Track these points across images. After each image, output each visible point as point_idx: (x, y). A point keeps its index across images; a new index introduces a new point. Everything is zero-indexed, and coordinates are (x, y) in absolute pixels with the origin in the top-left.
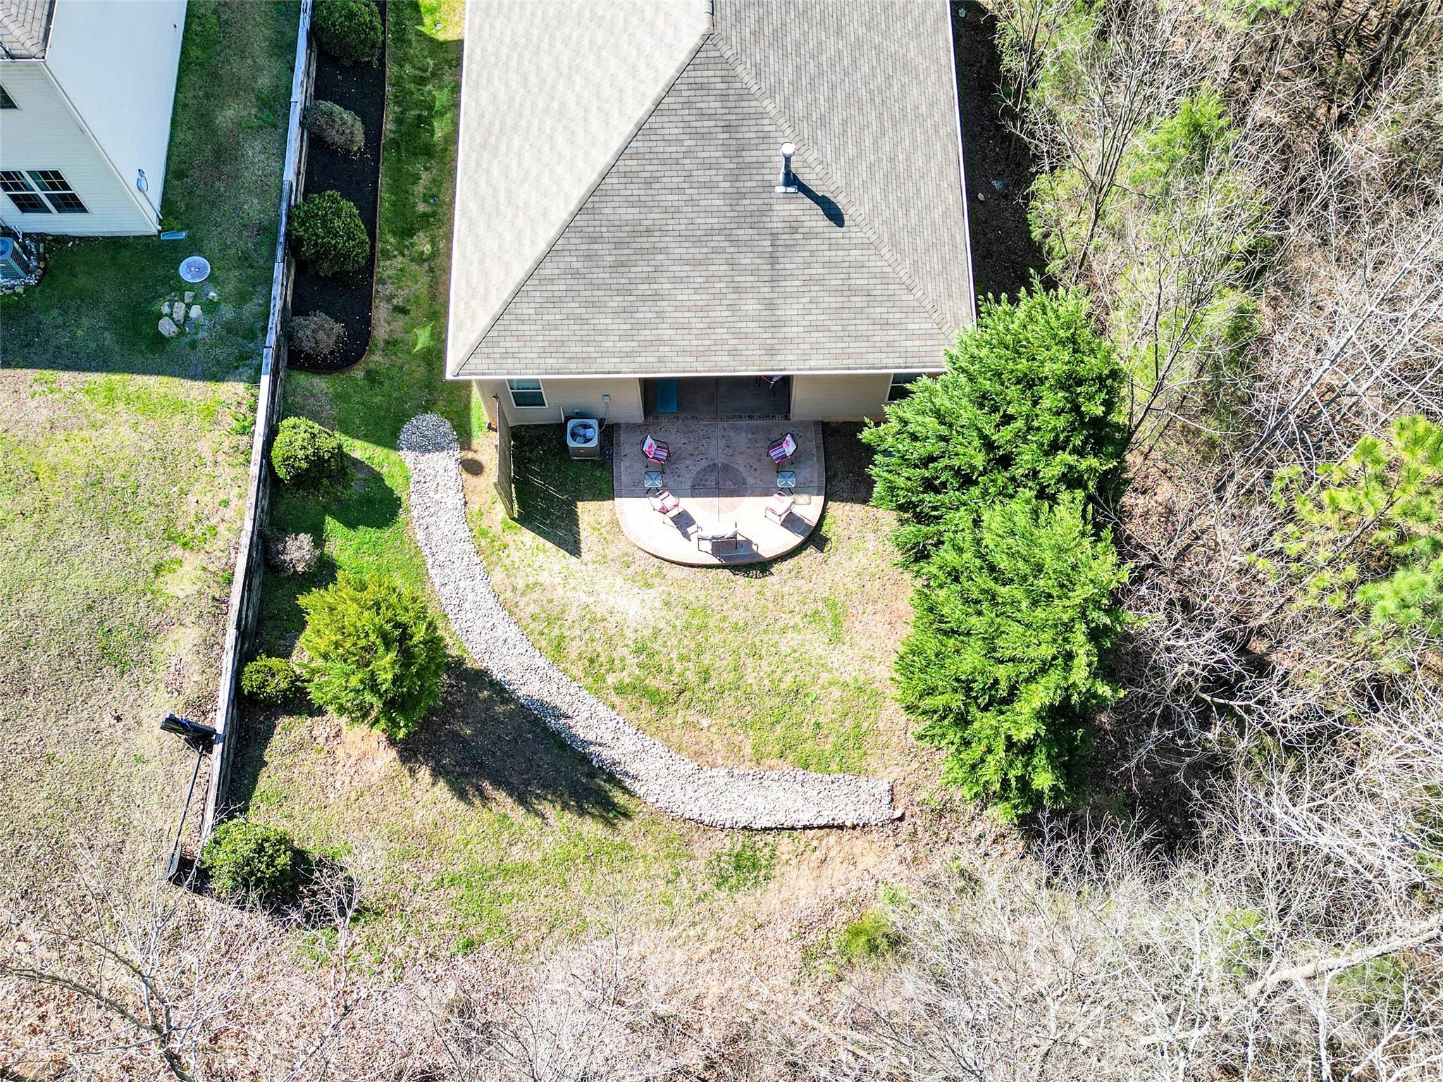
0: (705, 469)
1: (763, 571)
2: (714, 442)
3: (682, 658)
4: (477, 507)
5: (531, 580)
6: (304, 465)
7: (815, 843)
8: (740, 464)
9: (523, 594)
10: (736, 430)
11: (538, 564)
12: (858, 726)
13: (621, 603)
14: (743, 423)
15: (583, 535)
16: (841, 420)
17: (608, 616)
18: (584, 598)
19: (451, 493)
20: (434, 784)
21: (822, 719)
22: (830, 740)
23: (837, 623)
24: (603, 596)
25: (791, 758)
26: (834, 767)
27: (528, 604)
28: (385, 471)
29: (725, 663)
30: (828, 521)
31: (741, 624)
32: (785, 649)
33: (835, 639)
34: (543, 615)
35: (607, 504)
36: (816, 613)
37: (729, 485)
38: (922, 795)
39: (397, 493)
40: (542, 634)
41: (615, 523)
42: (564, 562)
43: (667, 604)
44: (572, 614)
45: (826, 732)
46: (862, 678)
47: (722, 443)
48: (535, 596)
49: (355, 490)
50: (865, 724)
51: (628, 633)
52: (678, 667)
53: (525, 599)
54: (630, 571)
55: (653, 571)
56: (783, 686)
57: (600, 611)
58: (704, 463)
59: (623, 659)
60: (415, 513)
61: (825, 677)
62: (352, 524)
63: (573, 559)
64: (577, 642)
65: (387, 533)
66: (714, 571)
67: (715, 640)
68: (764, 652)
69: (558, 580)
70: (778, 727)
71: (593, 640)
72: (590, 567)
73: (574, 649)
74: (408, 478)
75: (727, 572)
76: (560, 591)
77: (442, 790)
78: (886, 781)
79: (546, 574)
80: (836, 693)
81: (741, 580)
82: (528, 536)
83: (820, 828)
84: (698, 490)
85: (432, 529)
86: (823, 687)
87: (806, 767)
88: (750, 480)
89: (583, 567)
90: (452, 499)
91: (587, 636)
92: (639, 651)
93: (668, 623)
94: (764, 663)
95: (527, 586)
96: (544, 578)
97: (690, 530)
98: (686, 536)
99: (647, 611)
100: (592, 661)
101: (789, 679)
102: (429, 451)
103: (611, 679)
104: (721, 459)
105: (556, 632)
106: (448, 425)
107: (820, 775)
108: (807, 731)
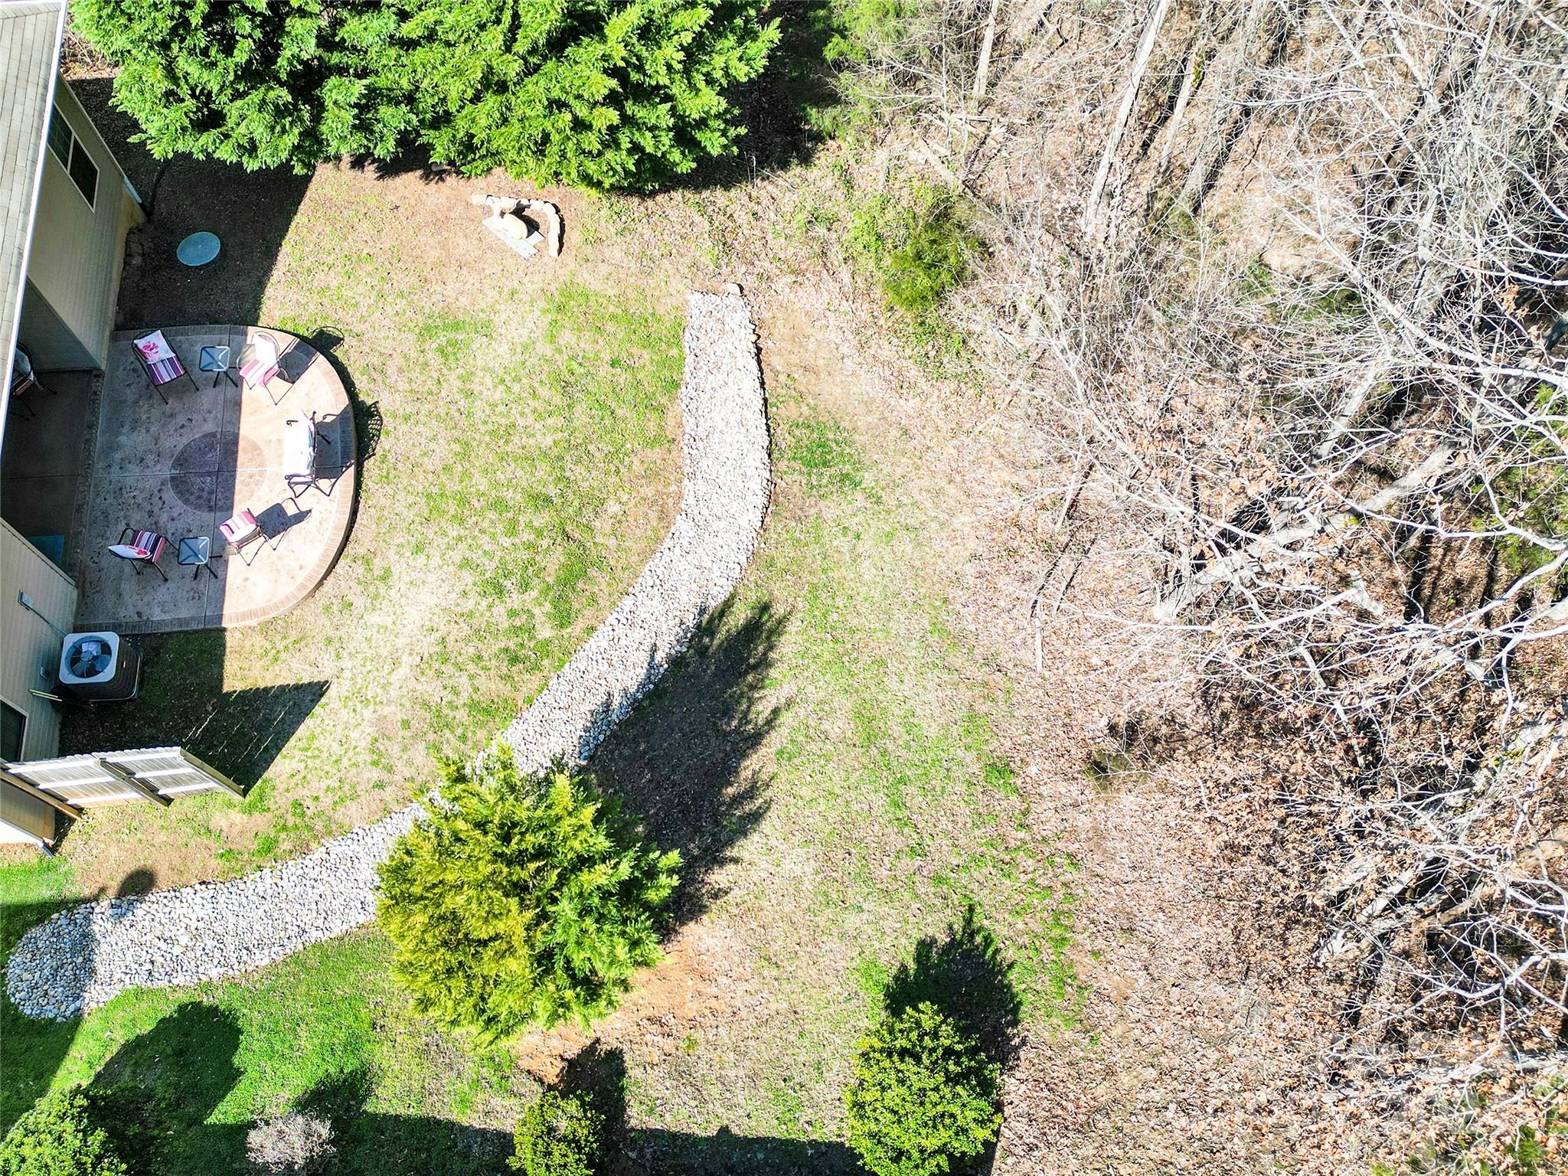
0: (180, 493)
1: (371, 415)
2: (130, 481)
3: (512, 530)
4: (213, 863)
5: (367, 757)
6: (100, 1135)
7: (782, 378)
8: (175, 442)
9: (390, 769)
10: (111, 448)
11: (335, 746)
12: (613, 317)
13: (414, 616)
14: (100, 439)
15: (286, 679)
16: (112, 308)
17: (438, 635)
18: (403, 671)
19: (179, 909)
20: (736, 861)
21: (607, 356)
22: (635, 350)
23: (456, 327)
24: (400, 642)
25: (664, 400)
26: (674, 352)
27: (410, 763)
28: (121, 1037)
29: (519, 473)
30: (290, 327)
31: (457, 448)
32: (499, 394)
33: (486, 330)
34: (431, 736)
35: (231, 640)
36: (442, 351)
37: (214, 457)
38: (706, 260)
39: (168, 1010)
40: (463, 738)
41: (267, 628)
42: (336, 705)
43: (419, 549)
44: (432, 690)
45: (624, 355)
46: (542, 304)
47: (134, 469)
48: (395, 750)
49: (158, 1081)
50: (611, 308)
51: (470, 604)
52: (527, 536)
53: (399, 766)
54: (359, 603)
55: (360, 569)
56: (558, 400)
57: (428, 645)
58: (169, 494)
59: (512, 613)
60: (215, 973)
61: (545, 348)
62: (231, 1077)
63: (331, 693)
64: (482, 682)
65: (250, 1018)
66: (368, 482)
67: (483, 484)
68: (503, 421)
69: (367, 713)
70: (619, 412)
71: (480, 658)
72: (347, 663)
73: (492, 687)
74: (139, 994)
75: (368, 464)
76: (386, 710)
77: (748, 848)
78: (689, 296)
79: (354, 735)
80: (567, 337)
81: (383, 445)
82: (282, 768)
83: (761, 370)
84: (220, 502)
85: (250, 940)
86: (560, 352)
87: (676, 385)
88: (209, 427)
89: (347, 674)
90: (194, 906)
91: (471, 668)
92: (500, 591)
93: (449, 547)
94: (521, 422)
95: (375, 763)
96: (359, 738)
97: (291, 510)
98: (301, 516)
99: (431, 578)
100: (514, 660)
101: (544, 392)
102: (88, 960)
103: (545, 632)
104: (166, 470)
105: (462, 714)
106: (35, 932)
107: (686, 369)
108: (623, 378)
